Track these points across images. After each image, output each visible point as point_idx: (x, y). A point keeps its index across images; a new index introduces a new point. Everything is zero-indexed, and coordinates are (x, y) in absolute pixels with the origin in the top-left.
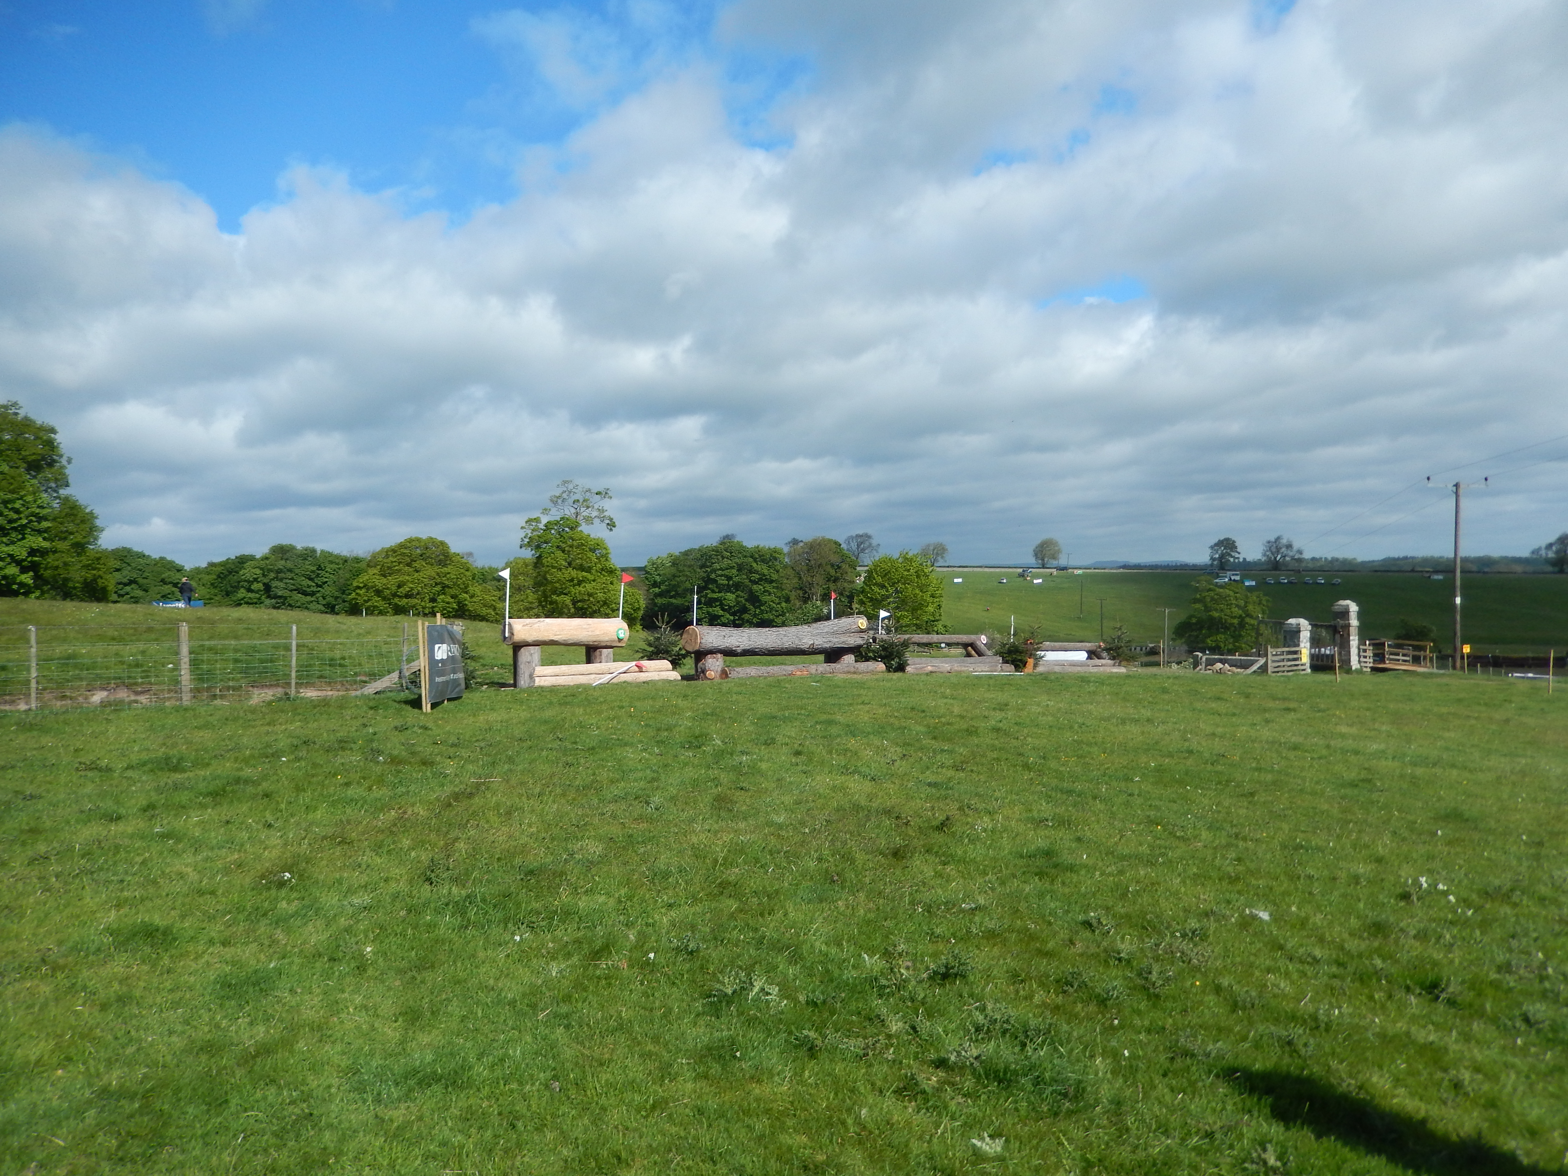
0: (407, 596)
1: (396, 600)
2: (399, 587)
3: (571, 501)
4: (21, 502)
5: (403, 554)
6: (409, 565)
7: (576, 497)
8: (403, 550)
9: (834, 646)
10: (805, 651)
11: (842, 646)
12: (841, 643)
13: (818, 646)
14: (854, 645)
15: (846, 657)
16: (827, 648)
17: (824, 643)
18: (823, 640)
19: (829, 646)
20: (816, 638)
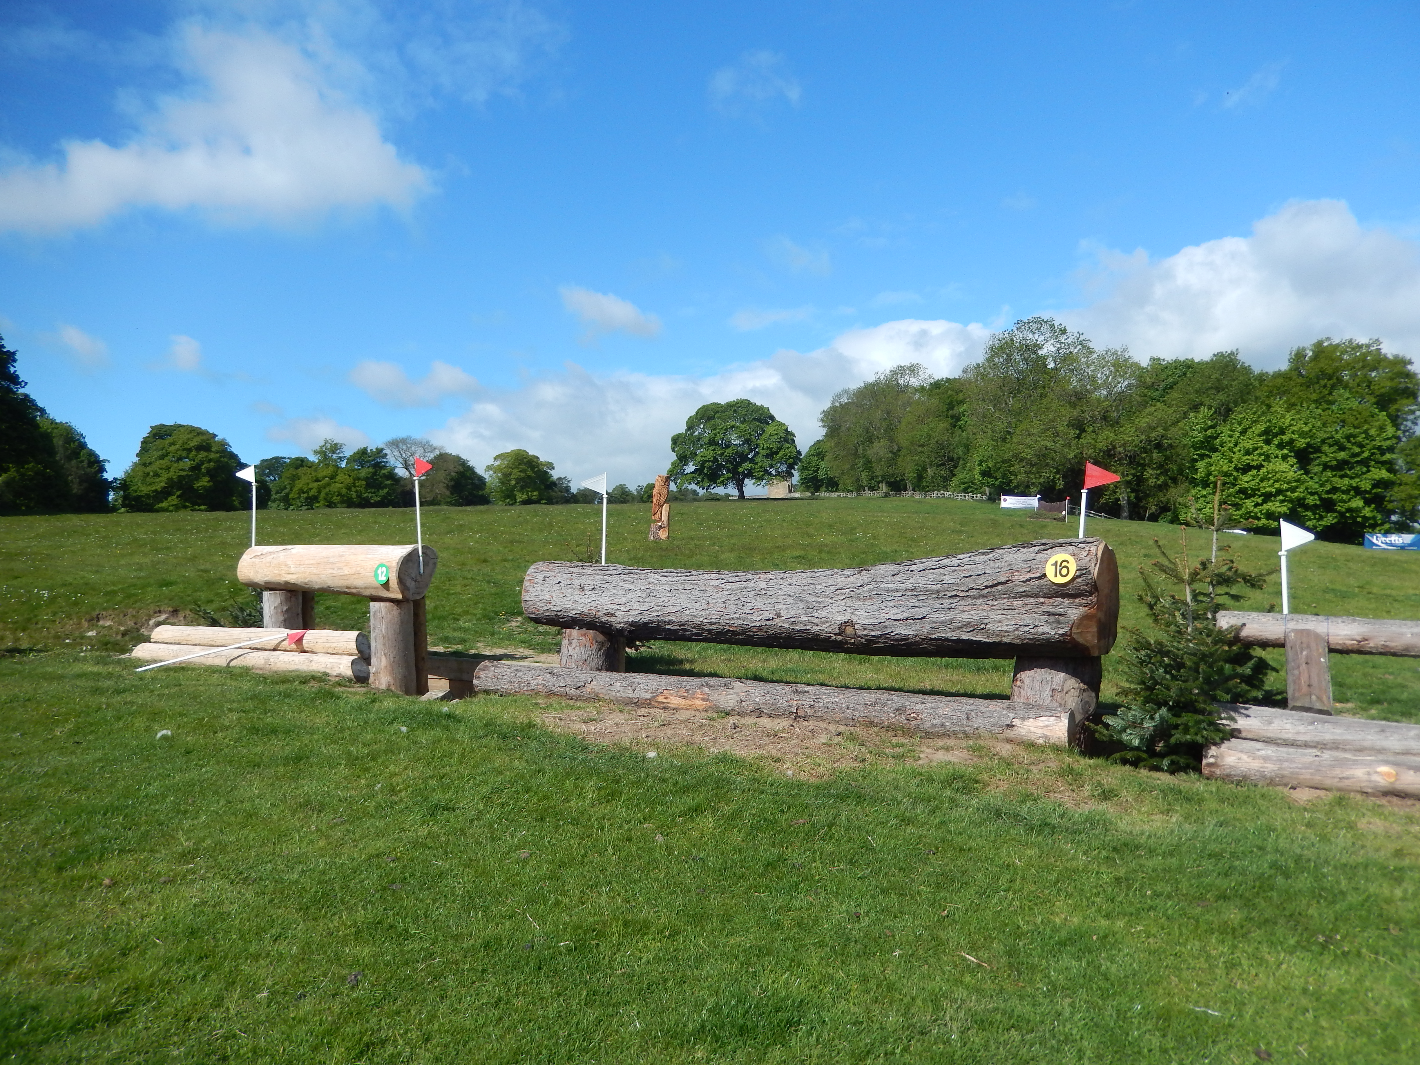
4: (1364, 436)
9: (933, 636)
10: (835, 641)
11: (965, 637)
12: (959, 628)
13: (873, 630)
14: (1019, 638)
15: (1027, 676)
16: (906, 638)
17: (895, 623)
18: (894, 613)
19: (915, 633)
20: (866, 605)
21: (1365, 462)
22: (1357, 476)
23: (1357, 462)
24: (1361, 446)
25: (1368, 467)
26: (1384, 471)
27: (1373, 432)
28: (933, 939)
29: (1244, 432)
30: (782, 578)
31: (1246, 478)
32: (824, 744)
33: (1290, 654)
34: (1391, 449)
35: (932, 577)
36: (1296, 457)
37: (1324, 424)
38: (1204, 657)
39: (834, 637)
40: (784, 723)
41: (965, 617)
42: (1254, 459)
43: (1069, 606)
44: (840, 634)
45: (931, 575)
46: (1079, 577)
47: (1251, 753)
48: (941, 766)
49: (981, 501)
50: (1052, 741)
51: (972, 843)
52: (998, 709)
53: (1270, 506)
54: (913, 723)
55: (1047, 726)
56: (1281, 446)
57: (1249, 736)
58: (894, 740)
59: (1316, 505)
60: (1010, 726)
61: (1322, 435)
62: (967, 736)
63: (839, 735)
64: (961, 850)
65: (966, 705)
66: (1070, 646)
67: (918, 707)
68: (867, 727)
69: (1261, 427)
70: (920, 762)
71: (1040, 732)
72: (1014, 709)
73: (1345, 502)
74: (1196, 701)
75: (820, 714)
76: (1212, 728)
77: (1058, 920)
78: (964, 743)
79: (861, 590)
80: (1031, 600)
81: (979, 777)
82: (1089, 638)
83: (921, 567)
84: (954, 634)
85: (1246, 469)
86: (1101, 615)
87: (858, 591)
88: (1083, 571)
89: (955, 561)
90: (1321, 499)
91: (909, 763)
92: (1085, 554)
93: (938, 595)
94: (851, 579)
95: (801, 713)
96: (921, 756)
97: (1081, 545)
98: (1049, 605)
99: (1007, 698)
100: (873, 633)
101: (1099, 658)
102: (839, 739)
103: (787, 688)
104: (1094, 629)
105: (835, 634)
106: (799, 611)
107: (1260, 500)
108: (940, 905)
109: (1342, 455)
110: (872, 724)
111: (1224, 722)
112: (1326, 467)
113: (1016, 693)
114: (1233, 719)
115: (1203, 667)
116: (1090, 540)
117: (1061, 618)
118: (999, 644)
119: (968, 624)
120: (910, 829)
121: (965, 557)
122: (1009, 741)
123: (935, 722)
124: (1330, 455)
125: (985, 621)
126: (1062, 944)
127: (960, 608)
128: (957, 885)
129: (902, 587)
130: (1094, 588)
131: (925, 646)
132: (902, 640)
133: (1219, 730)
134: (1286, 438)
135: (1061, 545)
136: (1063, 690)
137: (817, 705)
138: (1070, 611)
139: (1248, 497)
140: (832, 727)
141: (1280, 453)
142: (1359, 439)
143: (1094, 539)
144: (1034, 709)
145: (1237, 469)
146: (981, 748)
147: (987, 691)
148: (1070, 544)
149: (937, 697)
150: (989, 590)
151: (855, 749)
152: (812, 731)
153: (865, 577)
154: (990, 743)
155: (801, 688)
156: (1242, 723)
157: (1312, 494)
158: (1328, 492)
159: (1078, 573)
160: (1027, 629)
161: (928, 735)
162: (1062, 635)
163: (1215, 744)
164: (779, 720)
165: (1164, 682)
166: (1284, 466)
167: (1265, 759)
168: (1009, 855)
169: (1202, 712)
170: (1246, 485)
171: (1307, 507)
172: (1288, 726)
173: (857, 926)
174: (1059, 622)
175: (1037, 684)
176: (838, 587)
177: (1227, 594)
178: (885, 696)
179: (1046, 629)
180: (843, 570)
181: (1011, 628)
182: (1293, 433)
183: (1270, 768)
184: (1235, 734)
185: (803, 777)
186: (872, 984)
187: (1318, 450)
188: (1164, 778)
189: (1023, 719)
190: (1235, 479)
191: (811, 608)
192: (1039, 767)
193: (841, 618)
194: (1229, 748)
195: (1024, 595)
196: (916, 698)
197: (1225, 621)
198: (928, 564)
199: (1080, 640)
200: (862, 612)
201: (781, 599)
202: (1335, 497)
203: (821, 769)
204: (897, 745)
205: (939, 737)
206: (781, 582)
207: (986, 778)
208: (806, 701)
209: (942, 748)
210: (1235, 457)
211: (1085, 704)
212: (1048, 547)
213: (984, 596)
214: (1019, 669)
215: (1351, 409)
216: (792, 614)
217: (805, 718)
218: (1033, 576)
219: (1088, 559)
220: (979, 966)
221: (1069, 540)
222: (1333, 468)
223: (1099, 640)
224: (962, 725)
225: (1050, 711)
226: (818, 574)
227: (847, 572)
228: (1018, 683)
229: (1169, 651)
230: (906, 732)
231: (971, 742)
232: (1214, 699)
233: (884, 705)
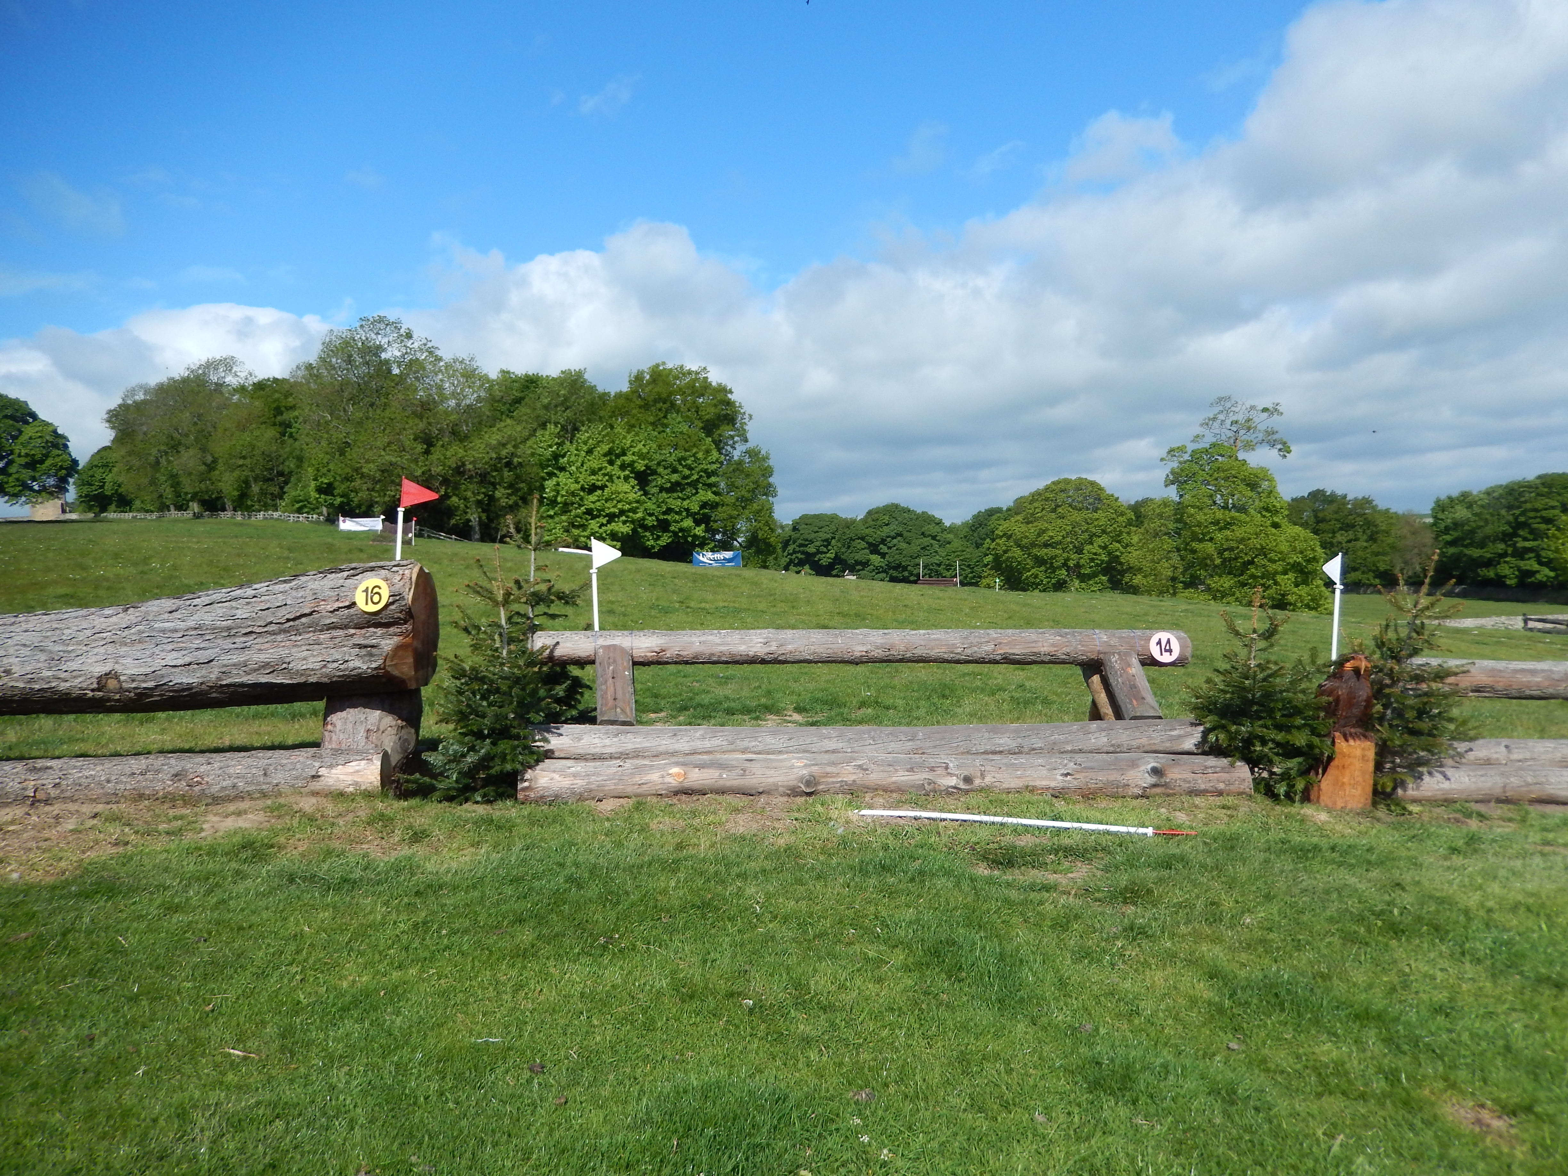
0: (1046, 545)
1: (1035, 551)
2: (1039, 535)
3: (1228, 422)
4: (692, 459)
5: (1047, 499)
6: (1054, 510)
7: (1235, 418)
8: (1047, 495)
9: (224, 683)
10: (93, 699)
11: (264, 679)
12: (255, 670)
13: (144, 681)
14: (327, 676)
15: (337, 718)
16: (189, 687)
17: (173, 670)
18: (172, 658)
19: (201, 680)
20: (135, 651)
21: (694, 484)
22: (688, 498)
23: (687, 484)
24: (690, 468)
25: (697, 489)
26: (709, 493)
27: (700, 455)
28: (190, 1041)
29: (590, 452)
30: (13, 624)
31: (592, 498)
32: (71, 831)
33: (600, 670)
34: (714, 473)
35: (220, 612)
36: (635, 478)
37: (660, 447)
38: (517, 681)
39: (90, 694)
40: (18, 811)
41: (263, 657)
42: (599, 480)
43: (382, 637)
44: (99, 690)
45: (220, 610)
46: (392, 603)
47: (562, 773)
48: (229, 834)
49: (317, 522)
50: (363, 788)
51: (255, 919)
52: (301, 759)
53: (613, 526)
54: (197, 789)
55: (358, 771)
56: (623, 467)
57: (562, 755)
58: (172, 813)
59: (653, 526)
60: (316, 777)
61: (658, 457)
62: (264, 795)
63: (95, 816)
64: (241, 928)
65: (263, 759)
66: (384, 680)
67: (203, 769)
68: (136, 801)
69: (605, 448)
70: (203, 834)
71: (349, 779)
72: (321, 757)
73: (677, 522)
74: (511, 726)
75: (68, 794)
76: (526, 752)
77: (345, 984)
78: (261, 804)
79: (127, 632)
80: (340, 633)
81: (274, 841)
82: (405, 669)
83: (207, 600)
84: (249, 677)
85: (593, 489)
86: (417, 644)
87: (124, 634)
88: (396, 597)
89: (250, 592)
90: (658, 520)
91: (189, 838)
92: (399, 578)
93: (229, 632)
94: (114, 619)
95: (40, 795)
96: (204, 826)
97: (395, 569)
98: (360, 637)
99: (316, 745)
100: (145, 685)
101: (418, 691)
102: (95, 821)
103: (20, 766)
104: (410, 660)
105: (93, 690)
106: (40, 665)
107: (604, 521)
108: (204, 999)
109: (675, 477)
110: (141, 796)
111: (538, 744)
112: (662, 489)
113: (327, 739)
114: (546, 740)
115: (515, 691)
116: (405, 562)
117: (374, 650)
118: (305, 685)
119: (266, 665)
120: (177, 917)
121: (262, 587)
122: (315, 794)
123: (225, 784)
124: (666, 477)
125: (287, 660)
126: (345, 1009)
127: (257, 647)
128: (229, 971)
129: (183, 625)
130: (409, 615)
131: (214, 695)
132: (184, 690)
133: (532, 753)
134: (628, 459)
135: (372, 569)
136: (378, 729)
137: (64, 783)
138: (383, 642)
139: (593, 518)
140: (87, 809)
141: (622, 474)
142: (689, 462)
143: (408, 562)
144: (344, 754)
145: (583, 489)
146: (281, 806)
147: (299, 740)
148: (382, 567)
149: (228, 754)
150: (291, 623)
151: (115, 831)
152: (57, 817)
153: (132, 616)
154: (292, 799)
155: (40, 763)
156: (555, 742)
157: (651, 515)
158: (664, 513)
159: (391, 600)
160: (335, 665)
161: (216, 800)
162: (376, 669)
163: (530, 767)
164: (7, 810)
165: (480, 709)
166: (626, 487)
167: (575, 775)
168: (297, 924)
169: (517, 737)
170: (592, 506)
171: (646, 528)
172: (597, 741)
173: (88, 1051)
174: (371, 655)
175: (350, 726)
176: (94, 631)
177: (545, 614)
178: (159, 761)
179: (357, 663)
180: (103, 608)
181: (317, 666)
182: (633, 454)
183: (579, 784)
184: (549, 755)
185: (34, 877)
186: (101, 1118)
187: (654, 472)
188: (482, 810)
189: (331, 766)
190: (582, 499)
191: (55, 660)
192: (347, 819)
193: (100, 669)
194: (542, 770)
195: (332, 627)
196: (200, 759)
197: (540, 641)
198: (217, 597)
199: (396, 673)
200: (129, 660)
201: (11, 651)
202: (669, 517)
203: (63, 864)
204: (176, 818)
205: (231, 801)
206: (12, 628)
207: (282, 840)
208: (48, 780)
209: (233, 813)
210: (582, 476)
211: (403, 742)
212: (358, 571)
213: (285, 631)
214: (330, 710)
215: (682, 433)
216: (29, 669)
217: (47, 802)
218: (341, 605)
219: (401, 583)
220: (245, 1058)
221: (382, 563)
222: (669, 491)
223: (416, 671)
224: (258, 783)
225: (362, 754)
226: (67, 616)
227: (107, 611)
228: (329, 727)
229: (484, 677)
230: (187, 800)
231: (269, 802)
232: (529, 722)
233: (158, 771)
